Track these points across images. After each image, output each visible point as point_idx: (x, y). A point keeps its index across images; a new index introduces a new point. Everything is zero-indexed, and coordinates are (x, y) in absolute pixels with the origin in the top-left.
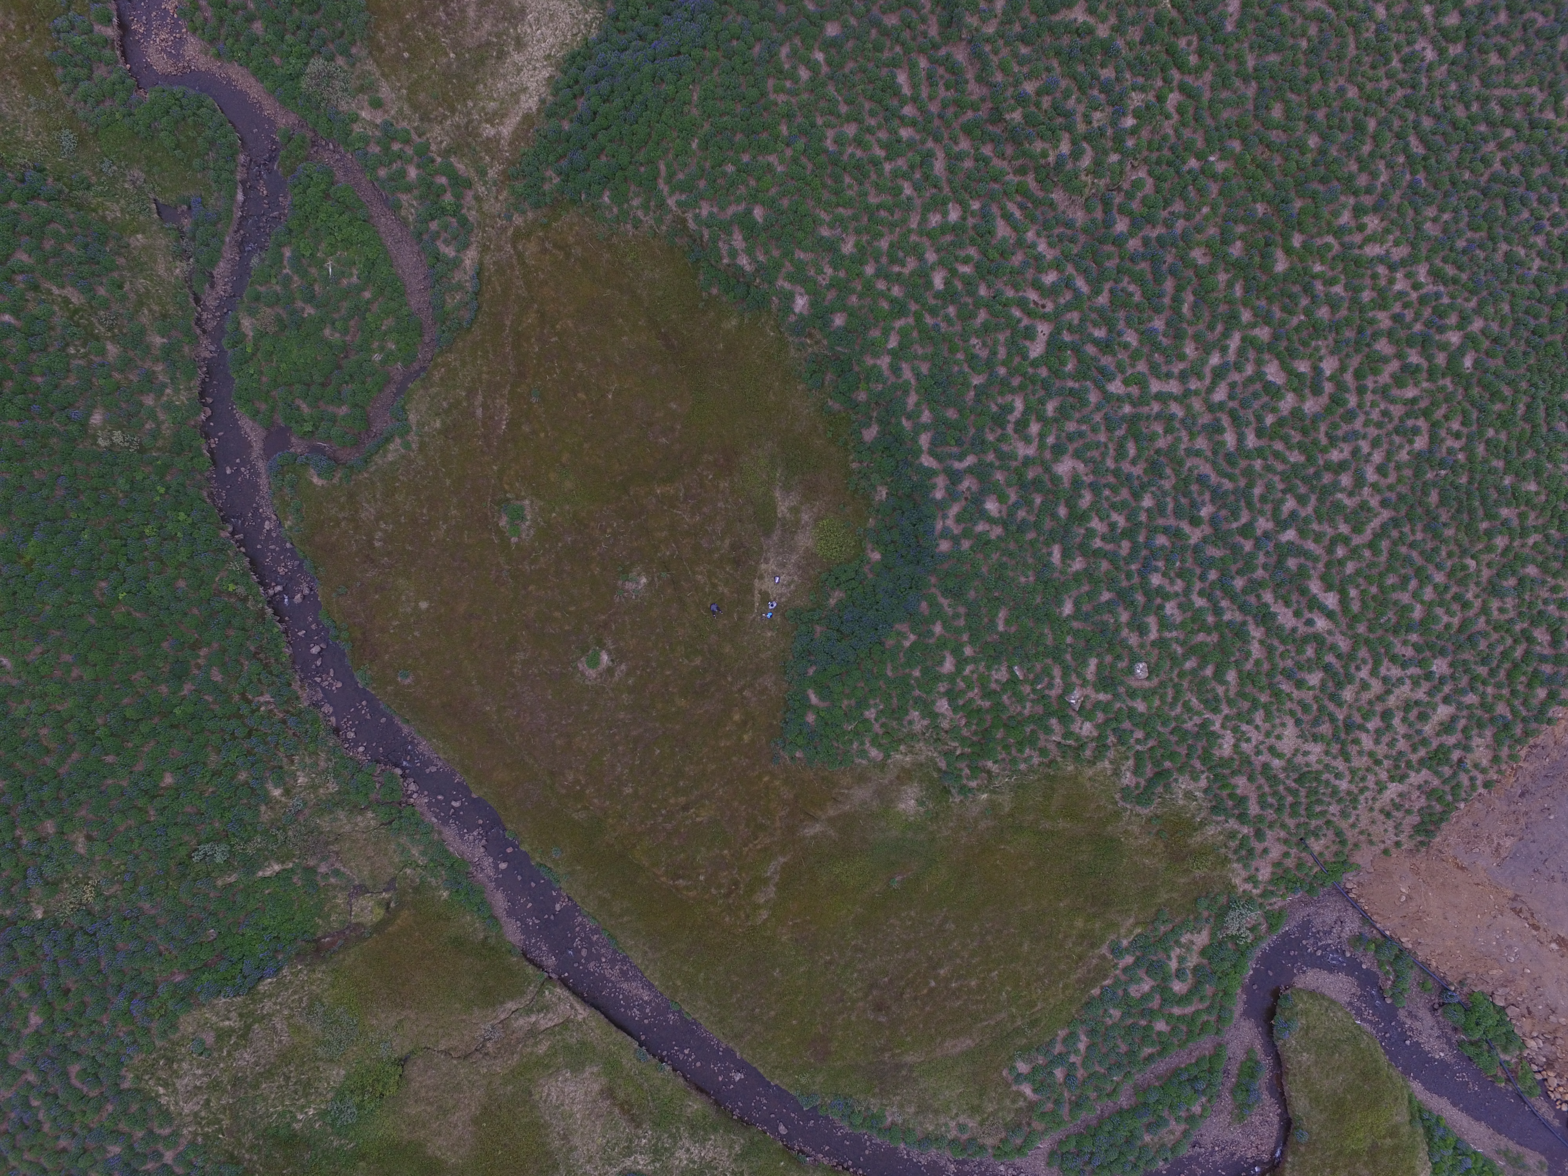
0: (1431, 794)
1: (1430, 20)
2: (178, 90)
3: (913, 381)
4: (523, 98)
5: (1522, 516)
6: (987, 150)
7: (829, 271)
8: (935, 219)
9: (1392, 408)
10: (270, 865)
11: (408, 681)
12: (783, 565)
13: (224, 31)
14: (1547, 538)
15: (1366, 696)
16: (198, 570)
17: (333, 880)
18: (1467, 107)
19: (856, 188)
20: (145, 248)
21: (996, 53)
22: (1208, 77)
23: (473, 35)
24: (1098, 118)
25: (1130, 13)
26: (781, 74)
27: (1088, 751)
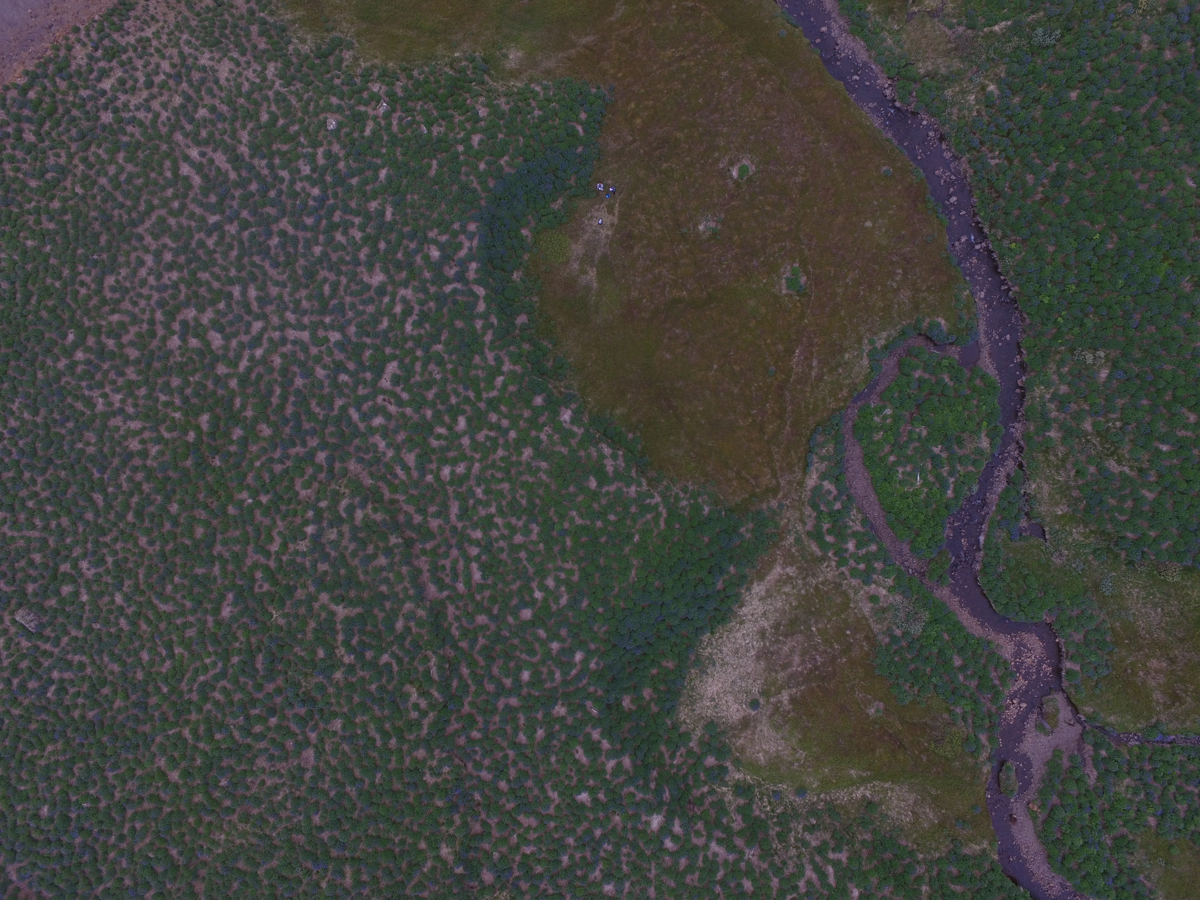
1: (83, 591)
2: (1022, 618)
3: (487, 351)
4: (763, 593)
5: (39, 223)
6: (418, 519)
7: (543, 437)
8: (461, 469)
9: (130, 307)
10: (1001, 30)
11: (884, 168)
12: (595, 232)
13: (983, 661)
14: (20, 206)
15: (164, 98)
16: (1037, 259)
17: (955, 21)
18: (59, 525)
19: (518, 496)
20: (1057, 504)
21: (406, 589)
22: (249, 562)
23: (797, 642)
24: (332, 535)
25: (302, 610)
26: (567, 583)
27: (376, 74)
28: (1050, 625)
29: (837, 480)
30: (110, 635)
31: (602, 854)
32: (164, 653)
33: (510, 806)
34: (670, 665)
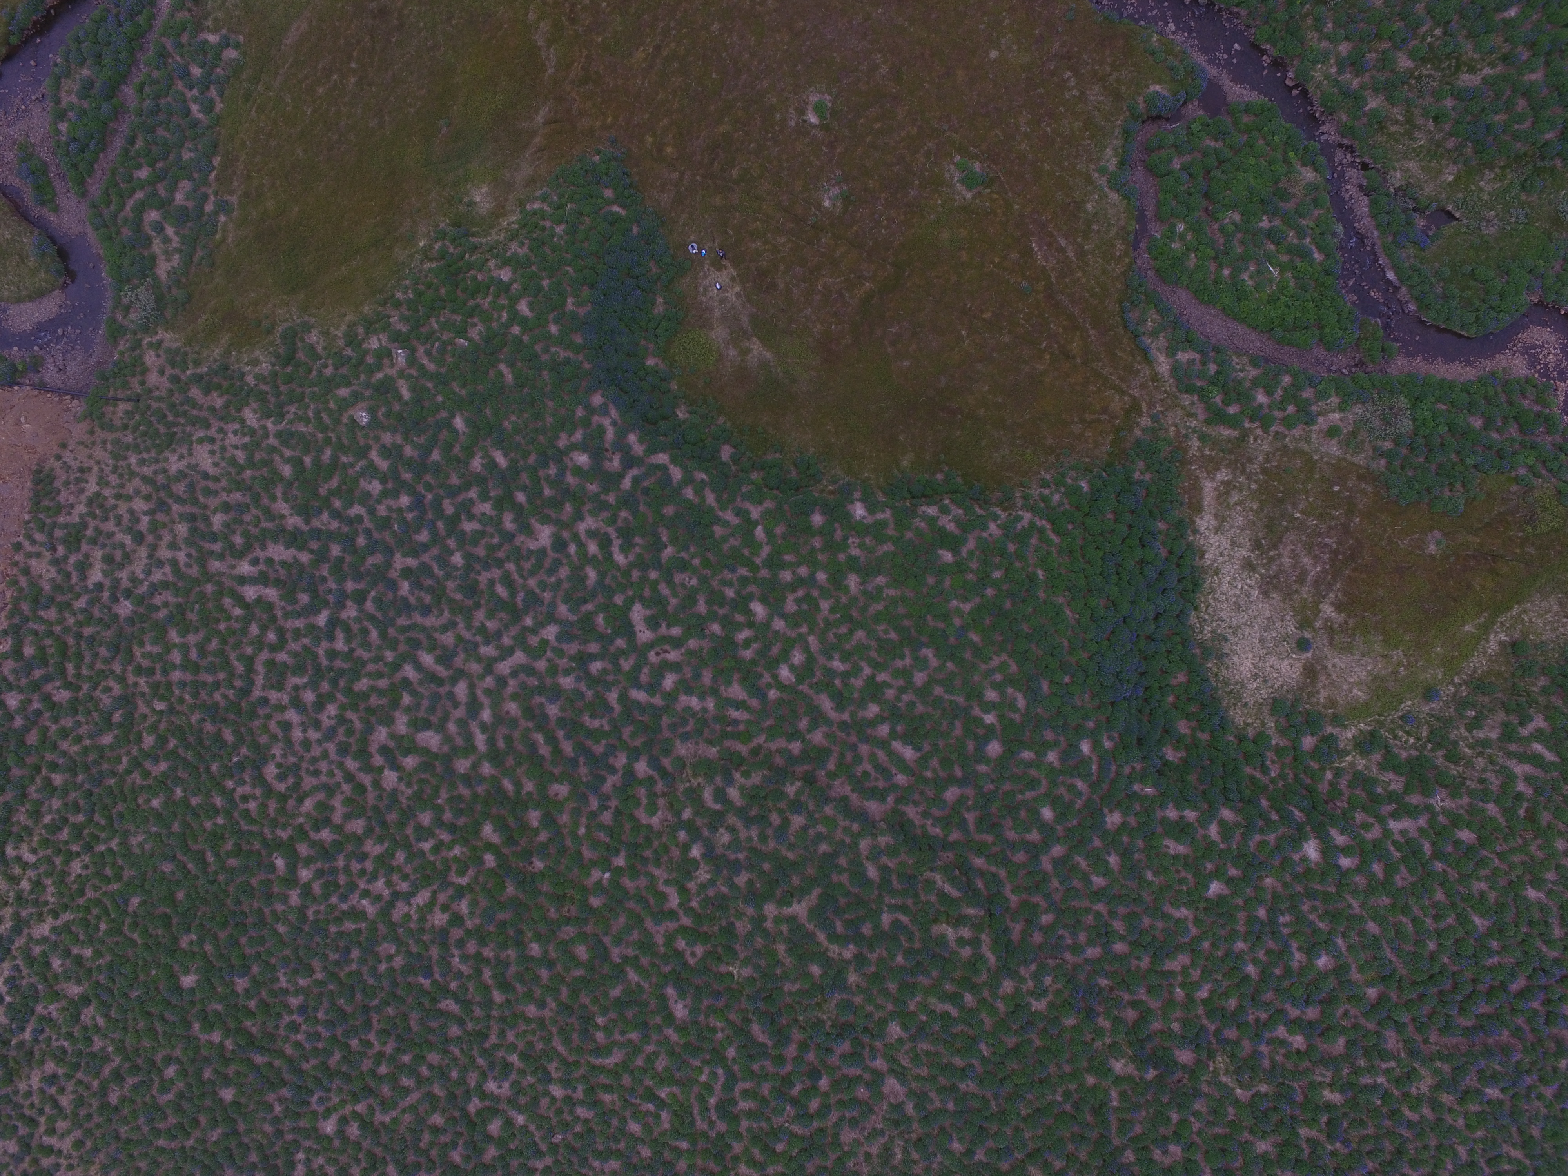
0: (59, 509)
1: (513, 1113)
2: (1506, 319)
3: (721, 514)
4: (1214, 522)
5: (146, 774)
6: (796, 747)
7: (855, 552)
8: (798, 657)
9: (314, 781)
12: (722, 301)
13: (1503, 398)
14: (114, 773)
15: (167, 538)
18: (431, 1067)
19: (881, 634)
20: (1439, 172)
21: (845, 829)
22: (659, 939)
23: (1292, 543)
24: (725, 837)
25: (759, 941)
26: (1011, 681)
27: (361, 330)
28: (1541, 304)
29: (1189, 342)
30: (580, 1136)
31: (1286, 931)
32: (651, 1107)
33: (1145, 963)
34: (1181, 678)
